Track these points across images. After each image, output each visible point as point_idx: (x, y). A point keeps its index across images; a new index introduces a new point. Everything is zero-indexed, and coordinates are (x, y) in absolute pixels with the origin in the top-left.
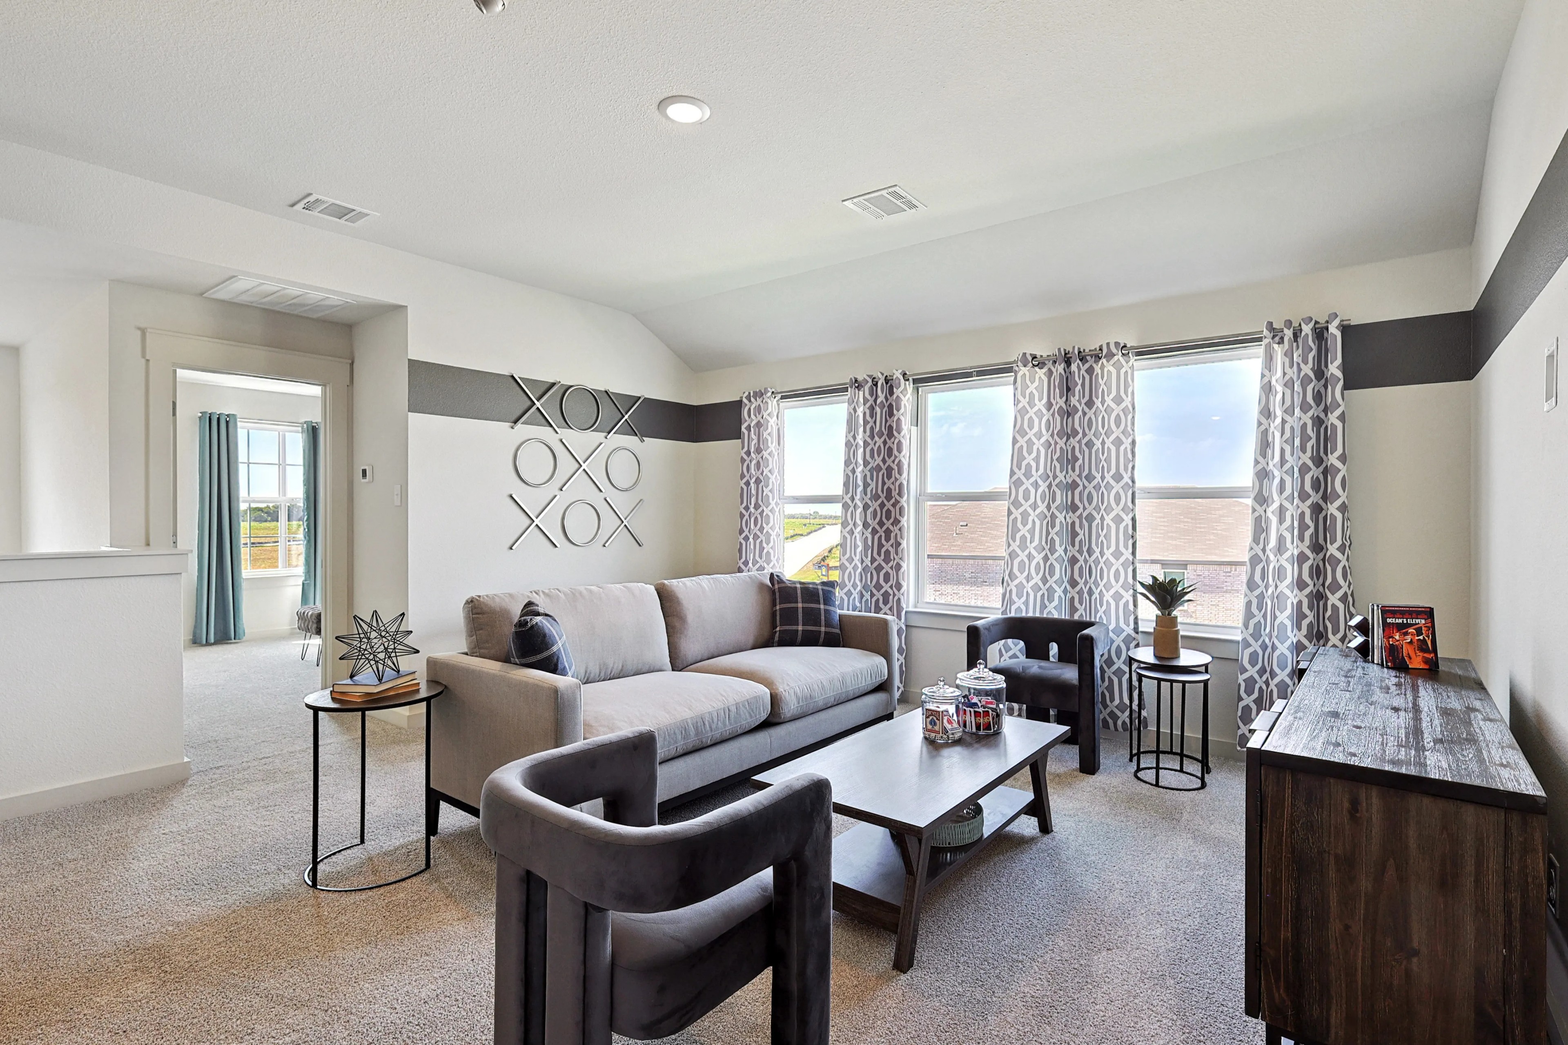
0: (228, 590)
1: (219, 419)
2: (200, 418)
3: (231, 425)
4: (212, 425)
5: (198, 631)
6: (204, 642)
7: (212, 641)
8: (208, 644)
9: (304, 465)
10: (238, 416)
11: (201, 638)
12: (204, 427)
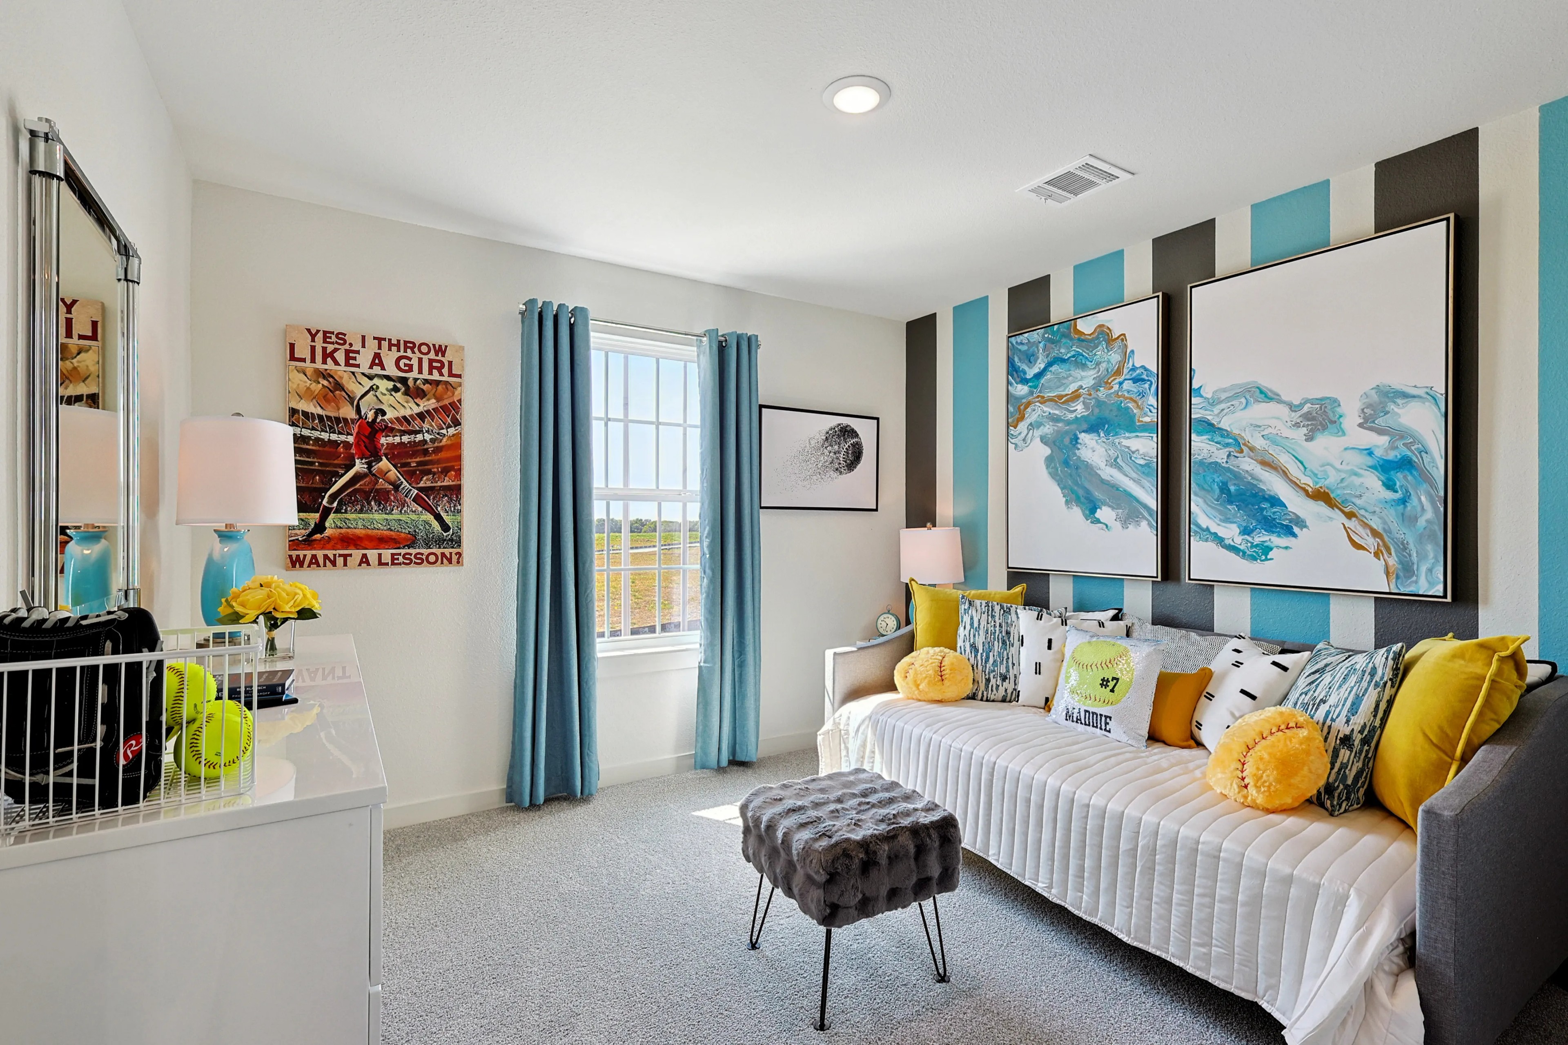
0: (570, 688)
1: (556, 318)
2: (522, 313)
3: (578, 330)
4: (544, 328)
5: (517, 778)
6: (527, 804)
7: (541, 799)
8: (533, 806)
9: (702, 426)
10: (591, 315)
11: (521, 794)
12: (531, 326)
